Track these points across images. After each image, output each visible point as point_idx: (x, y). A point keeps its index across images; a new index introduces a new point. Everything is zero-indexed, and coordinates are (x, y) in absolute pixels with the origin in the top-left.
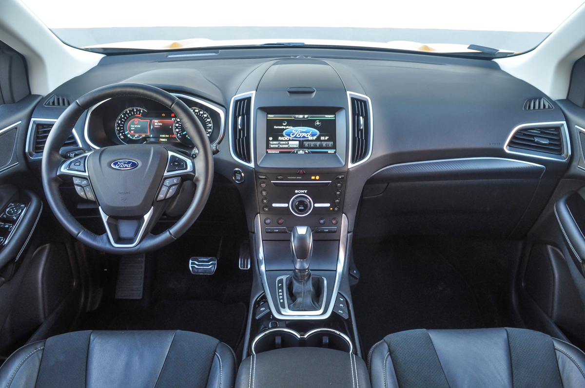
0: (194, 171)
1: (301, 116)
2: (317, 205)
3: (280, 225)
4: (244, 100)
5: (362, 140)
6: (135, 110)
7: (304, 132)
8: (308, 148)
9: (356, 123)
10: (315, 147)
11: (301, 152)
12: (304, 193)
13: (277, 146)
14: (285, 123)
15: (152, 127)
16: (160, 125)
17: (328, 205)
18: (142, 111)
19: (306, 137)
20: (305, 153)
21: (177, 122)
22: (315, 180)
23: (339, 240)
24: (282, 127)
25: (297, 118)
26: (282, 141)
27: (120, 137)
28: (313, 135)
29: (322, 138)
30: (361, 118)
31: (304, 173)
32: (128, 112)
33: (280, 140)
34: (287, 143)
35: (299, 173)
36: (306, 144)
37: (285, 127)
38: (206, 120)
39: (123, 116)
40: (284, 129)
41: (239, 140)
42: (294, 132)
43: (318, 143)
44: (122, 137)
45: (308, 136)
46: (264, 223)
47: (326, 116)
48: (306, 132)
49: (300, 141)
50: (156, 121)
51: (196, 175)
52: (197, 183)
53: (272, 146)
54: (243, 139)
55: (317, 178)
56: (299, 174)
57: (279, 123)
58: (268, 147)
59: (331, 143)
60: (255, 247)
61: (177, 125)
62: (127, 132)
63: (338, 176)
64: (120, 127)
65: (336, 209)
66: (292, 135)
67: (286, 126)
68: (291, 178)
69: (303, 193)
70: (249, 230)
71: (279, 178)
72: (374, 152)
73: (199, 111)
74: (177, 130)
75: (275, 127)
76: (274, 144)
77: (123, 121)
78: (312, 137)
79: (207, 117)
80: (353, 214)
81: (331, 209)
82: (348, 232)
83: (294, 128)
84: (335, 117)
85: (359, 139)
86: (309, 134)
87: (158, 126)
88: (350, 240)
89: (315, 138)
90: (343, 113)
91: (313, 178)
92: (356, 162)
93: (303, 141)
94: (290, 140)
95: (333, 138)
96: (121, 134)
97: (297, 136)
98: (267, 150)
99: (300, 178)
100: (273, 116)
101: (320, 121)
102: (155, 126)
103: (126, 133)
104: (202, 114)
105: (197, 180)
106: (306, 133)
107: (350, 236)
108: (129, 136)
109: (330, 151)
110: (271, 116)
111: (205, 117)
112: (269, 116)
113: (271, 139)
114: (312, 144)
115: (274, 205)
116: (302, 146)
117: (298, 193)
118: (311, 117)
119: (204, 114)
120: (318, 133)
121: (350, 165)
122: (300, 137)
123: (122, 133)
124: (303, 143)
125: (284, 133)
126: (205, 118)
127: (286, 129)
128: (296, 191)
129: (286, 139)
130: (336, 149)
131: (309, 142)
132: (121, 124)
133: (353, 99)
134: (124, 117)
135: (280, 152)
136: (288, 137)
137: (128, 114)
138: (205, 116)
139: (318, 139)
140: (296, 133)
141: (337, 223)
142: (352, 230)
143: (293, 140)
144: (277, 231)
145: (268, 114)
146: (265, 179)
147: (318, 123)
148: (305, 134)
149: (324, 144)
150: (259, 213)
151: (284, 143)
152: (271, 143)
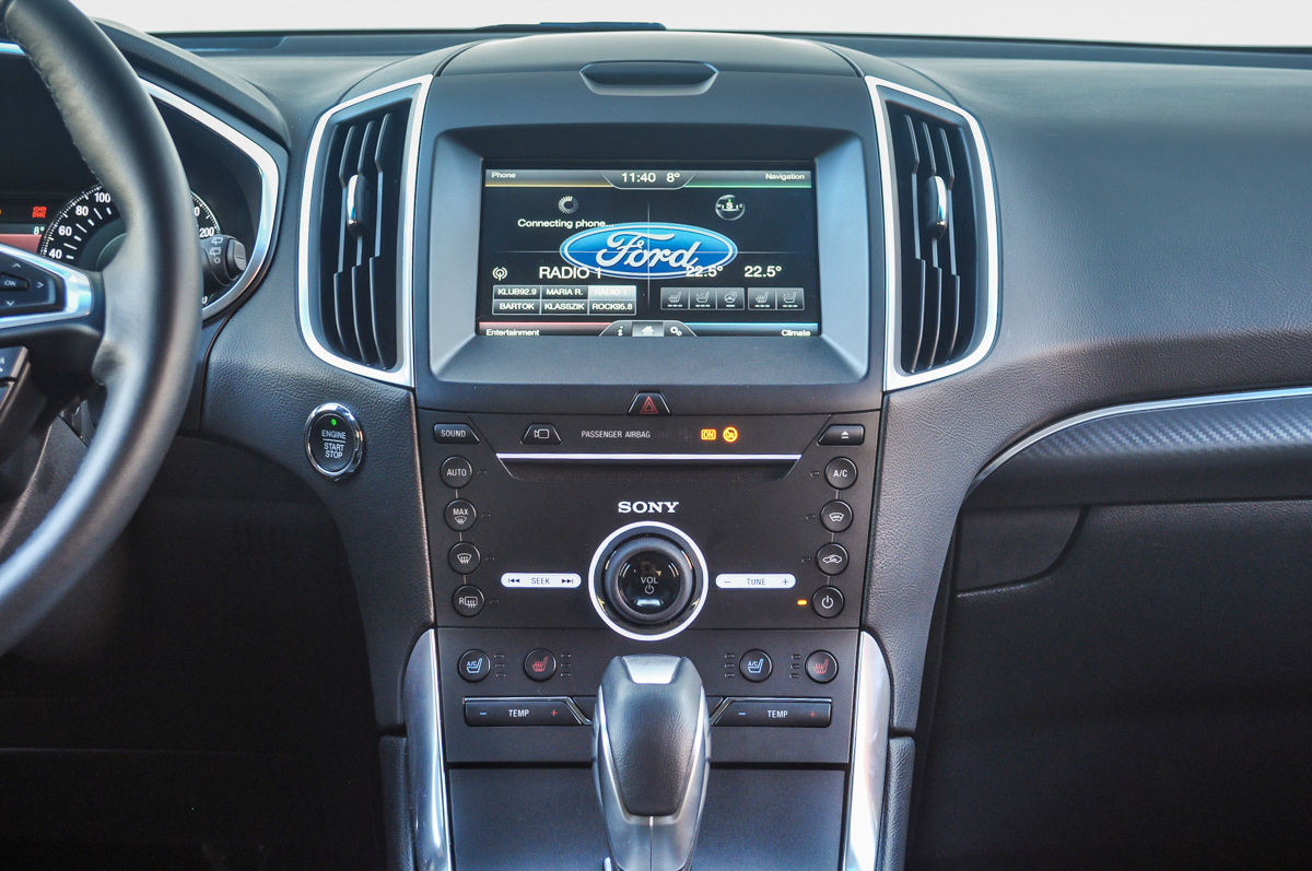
0: (97, 316)
1: (648, 176)
2: (726, 581)
3: (539, 688)
4: (375, 116)
5: (948, 279)
7: (662, 245)
8: (686, 313)
9: (914, 207)
10: (718, 312)
11: (648, 331)
12: (663, 516)
13: (530, 306)
14: (568, 205)
17: (783, 581)
19: (673, 264)
20: (668, 334)
22: (718, 445)
23: (846, 768)
24: (558, 223)
25: (630, 184)
26: (556, 281)
28: (704, 258)
29: (752, 271)
30: (939, 181)
31: (662, 413)
33: (545, 281)
34: (578, 291)
35: (636, 413)
36: (673, 296)
37: (569, 225)
40: (565, 233)
41: (345, 277)
42: (611, 244)
43: (732, 295)
45: (683, 263)
46: (456, 678)
47: (770, 175)
48: (671, 246)
49: (641, 284)
51: (107, 339)
52: (109, 381)
53: (503, 306)
54: (362, 272)
55: (730, 435)
56: (638, 416)
57: (543, 203)
58: (484, 310)
59: (793, 295)
60: (409, 801)
63: (834, 431)
65: (826, 604)
66: (605, 257)
67: (573, 217)
68: (599, 434)
69: (655, 516)
70: (382, 719)
71: (537, 434)
72: (1006, 333)
75: (523, 223)
76: (513, 295)
78: (700, 269)
80: (912, 637)
81: (802, 602)
82: (893, 733)
83: (612, 227)
84: (813, 180)
85: (931, 272)
86: (688, 255)
88: (901, 776)
89: (714, 269)
90: (852, 154)
91: (708, 435)
92: (923, 366)
93: (657, 285)
94: (593, 280)
95: (804, 269)
97: (631, 261)
98: (482, 324)
99: (644, 435)
100: (512, 174)
101: (740, 196)
105: (111, 364)
106: (673, 249)
107: (903, 753)
109: (790, 330)
110: (503, 178)
112: (495, 174)
113: (500, 273)
114: (703, 295)
115: (508, 580)
116: (650, 305)
117: (633, 517)
118: (695, 180)
120: (731, 249)
121: (894, 378)
122: (643, 268)
124: (656, 294)
125: (565, 249)
127: (574, 231)
128: (624, 507)
129: (574, 273)
130: (818, 320)
131: (690, 291)
133: (896, 112)
135: (543, 333)
136: (586, 267)
139: (732, 276)
140: (626, 248)
141: (831, 676)
142: (912, 725)
143: (606, 281)
144: (523, 713)
145: (489, 164)
146: (468, 440)
147: (730, 207)
148: (667, 252)
149: (761, 296)
150: (435, 626)
151: (567, 291)
152: (501, 291)
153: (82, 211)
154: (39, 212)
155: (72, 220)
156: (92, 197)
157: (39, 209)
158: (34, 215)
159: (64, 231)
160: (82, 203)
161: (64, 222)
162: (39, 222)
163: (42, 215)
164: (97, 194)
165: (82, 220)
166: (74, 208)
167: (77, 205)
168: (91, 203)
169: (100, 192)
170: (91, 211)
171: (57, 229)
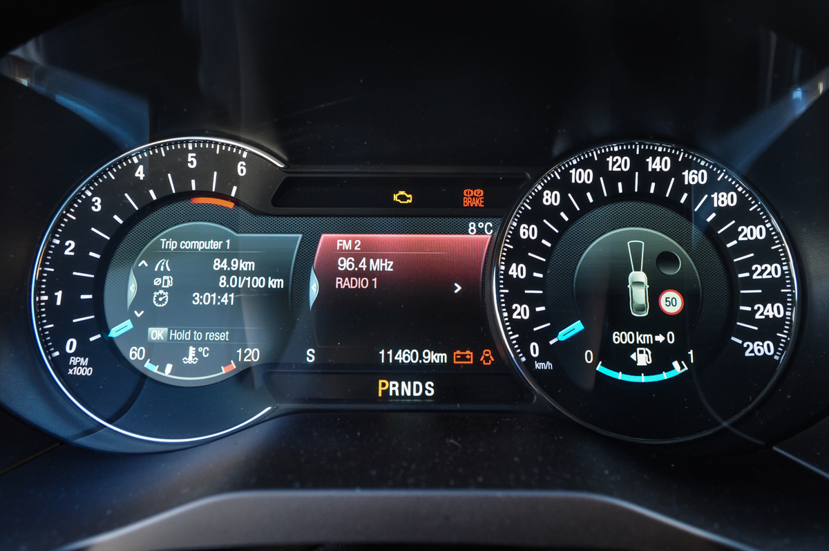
6: (192, 161)
15: (314, 288)
16: (381, 274)
18: (241, 169)
21: (520, 250)
27: (61, 364)
32: (140, 173)
38: (733, 233)
39: (97, 207)
44: (81, 368)
50: (344, 242)
61: (517, 271)
62: (127, 325)
64: (73, 288)
73: (678, 169)
74: (522, 312)
77: (96, 243)
79: (742, 214)
87: (360, 283)
96: (71, 345)
102: (340, 283)
103: (115, 333)
104: (697, 190)
108: (135, 354)
111: (725, 214)
119: (713, 185)
123: (82, 333)
126: (719, 222)
132: (80, 260)
134: (108, 209)
137: (138, 189)
138: (724, 199)
153: (551, 198)
154: (473, 197)
155: (538, 213)
156: (566, 175)
157: (473, 193)
158: (467, 202)
159: (528, 232)
160: (551, 186)
161: (526, 218)
162: (476, 214)
163: (478, 203)
164: (573, 171)
165: (552, 212)
166: (540, 194)
167: (544, 189)
168: (564, 185)
169: (577, 167)
170: (564, 199)
171: (517, 229)
